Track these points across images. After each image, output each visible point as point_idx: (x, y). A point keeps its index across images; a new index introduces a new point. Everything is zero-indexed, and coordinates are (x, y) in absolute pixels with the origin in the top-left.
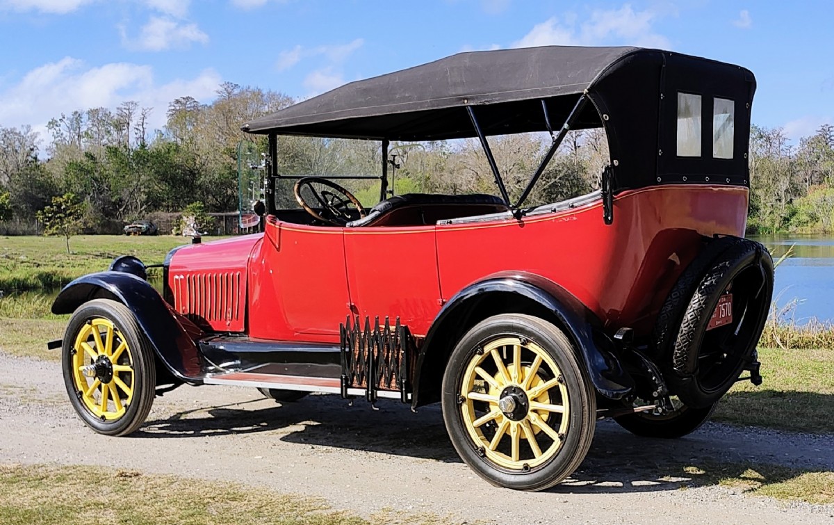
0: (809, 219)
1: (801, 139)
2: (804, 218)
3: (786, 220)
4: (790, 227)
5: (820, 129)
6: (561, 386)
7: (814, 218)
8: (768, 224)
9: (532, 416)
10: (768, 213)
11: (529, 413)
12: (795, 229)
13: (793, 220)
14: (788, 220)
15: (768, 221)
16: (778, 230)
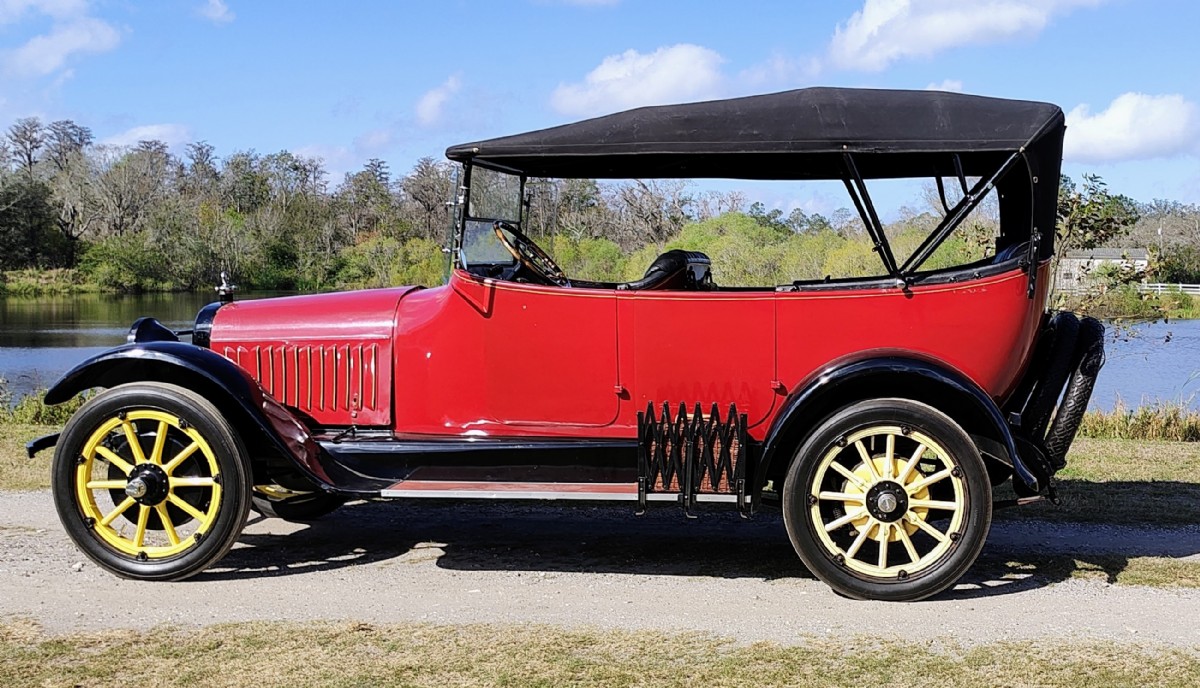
0: (361, 273)
1: (347, 174)
2: (354, 271)
3: (332, 273)
4: (337, 283)
5: (369, 163)
6: (954, 479)
7: (369, 273)
8: (308, 277)
9: (910, 515)
10: (308, 264)
11: (908, 512)
12: (343, 284)
13: (341, 274)
14: (334, 273)
15: (309, 274)
16: (321, 285)
